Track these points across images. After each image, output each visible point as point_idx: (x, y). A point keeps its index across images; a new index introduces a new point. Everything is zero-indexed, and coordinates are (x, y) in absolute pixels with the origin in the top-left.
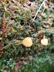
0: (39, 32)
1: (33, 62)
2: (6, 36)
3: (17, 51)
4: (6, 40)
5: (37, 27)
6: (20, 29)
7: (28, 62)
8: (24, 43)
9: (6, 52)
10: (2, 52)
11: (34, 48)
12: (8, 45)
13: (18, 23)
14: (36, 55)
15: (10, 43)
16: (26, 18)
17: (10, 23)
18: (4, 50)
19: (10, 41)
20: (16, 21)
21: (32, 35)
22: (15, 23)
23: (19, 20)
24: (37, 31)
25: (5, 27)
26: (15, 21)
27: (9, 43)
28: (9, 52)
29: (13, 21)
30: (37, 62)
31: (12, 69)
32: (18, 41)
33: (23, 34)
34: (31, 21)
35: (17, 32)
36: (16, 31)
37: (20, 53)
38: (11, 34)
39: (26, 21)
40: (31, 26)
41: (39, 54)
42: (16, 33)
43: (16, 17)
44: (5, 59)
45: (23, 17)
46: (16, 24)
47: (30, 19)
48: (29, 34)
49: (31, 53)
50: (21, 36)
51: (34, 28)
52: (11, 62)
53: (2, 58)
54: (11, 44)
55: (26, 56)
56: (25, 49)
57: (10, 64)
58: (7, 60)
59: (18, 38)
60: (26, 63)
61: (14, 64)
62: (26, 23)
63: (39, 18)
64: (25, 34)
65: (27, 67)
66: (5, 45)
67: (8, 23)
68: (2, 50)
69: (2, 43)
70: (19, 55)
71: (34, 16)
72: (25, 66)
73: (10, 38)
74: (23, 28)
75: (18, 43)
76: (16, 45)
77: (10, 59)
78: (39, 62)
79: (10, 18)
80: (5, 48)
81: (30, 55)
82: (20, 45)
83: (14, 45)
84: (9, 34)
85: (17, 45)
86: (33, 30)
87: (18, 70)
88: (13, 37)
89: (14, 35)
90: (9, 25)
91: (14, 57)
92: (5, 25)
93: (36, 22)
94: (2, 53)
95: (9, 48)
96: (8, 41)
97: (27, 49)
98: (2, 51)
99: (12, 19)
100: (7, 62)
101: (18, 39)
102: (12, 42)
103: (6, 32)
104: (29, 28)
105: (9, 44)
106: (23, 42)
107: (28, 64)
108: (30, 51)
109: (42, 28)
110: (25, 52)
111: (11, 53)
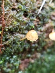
0: (47, 25)
1: (41, 60)
2: (7, 30)
3: (21, 47)
4: (7, 34)
6: (23, 21)
7: (35, 59)
8: (28, 37)
9: (8, 48)
10: (4, 49)
11: (41, 43)
12: (9, 40)
13: (21, 15)
14: (45, 52)
16: (31, 8)
17: (11, 14)
18: (6, 46)
19: (12, 35)
20: (18, 12)
21: (39, 29)
22: (17, 14)
23: (22, 10)
24: (44, 24)
25: (5, 19)
26: (16, 12)
27: (12, 37)
29: (15, 12)
30: (47, 60)
31: (17, 67)
33: (28, 27)
34: (36, 12)
35: (20, 24)
36: (19, 24)
37: (25, 49)
38: (13, 27)
39: (31, 12)
40: (36, 18)
41: (48, 50)
42: (18, 26)
43: (18, 8)
44: (8, 56)
45: (27, 8)
47: (35, 10)
48: (35, 28)
49: (38, 49)
50: (26, 29)
51: (40, 20)
52: (15, 60)
53: (4, 55)
54: (13, 39)
55: (32, 53)
56: (31, 45)
57: (15, 62)
59: (21, 32)
60: (33, 61)
61: (19, 61)
62: (30, 15)
63: (46, 9)
64: (30, 27)
65: (35, 65)
66: (6, 40)
67: (8, 14)
68: (3, 45)
69: (3, 38)
70: (25, 52)
71: (40, 7)
72: (32, 64)
73: (12, 32)
74: (27, 20)
75: (22, 38)
76: (19, 40)
78: (48, 60)
79: (10, 9)
80: (7, 43)
81: (38, 52)
82: (24, 40)
83: (17, 40)
84: (11, 27)
85: (21, 41)
86: (40, 23)
87: (24, 68)
88: (15, 31)
89: (17, 29)
90: (10, 17)
91: (18, 54)
93: (43, 14)
95: (11, 43)
96: (10, 35)
97: (33, 45)
99: (13, 9)
100: (11, 59)
102: (15, 37)
103: (6, 25)
104: (34, 20)
106: (27, 36)
107: (36, 62)
108: (37, 47)
109: (50, 21)
110: (30, 48)
111: (14, 50)
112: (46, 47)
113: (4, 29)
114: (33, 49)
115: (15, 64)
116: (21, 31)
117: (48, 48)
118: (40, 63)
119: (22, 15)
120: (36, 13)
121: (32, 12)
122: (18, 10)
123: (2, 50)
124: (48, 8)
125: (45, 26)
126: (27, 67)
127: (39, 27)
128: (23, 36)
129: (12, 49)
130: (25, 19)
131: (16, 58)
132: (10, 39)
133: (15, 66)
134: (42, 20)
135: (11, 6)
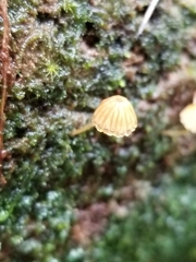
0: (174, 78)
1: (154, 207)
2: (21, 95)
3: (77, 159)
4: (21, 111)
5: (160, 55)
6: (81, 63)
7: (132, 204)
8: (100, 122)
9: (26, 164)
10: (11, 165)
11: (153, 146)
12: (31, 134)
13: (72, 38)
14: (167, 178)
15: (40, 126)
16: (110, 13)
17: (33, 36)
18: (17, 155)
19: (42, 116)
20: (61, 29)
21: (143, 91)
22: (56, 35)
23: (77, 21)
24: (162, 73)
25: (12, 55)
26: (55, 29)
27: (39, 123)
28: (39, 164)
29: (50, 27)
30: (174, 207)
31: (64, 234)
32: (76, 116)
33: (100, 84)
34: (132, 28)
35: (72, 75)
36: (65, 73)
37: (90, 168)
38: (44, 84)
39: (110, 26)
40: (132, 50)
41: (180, 171)
42: (64, 80)
43: (63, 12)
44: (27, 193)
45: (95, 10)
46: (62, 38)
47: (127, 19)
48: (127, 86)
49: (140, 168)
50: (92, 93)
51: (147, 58)
52: (54, 207)
53: (14, 188)
54: (46, 129)
55: (120, 181)
56: (113, 150)
57: (54, 216)
58: (39, 200)
59: (75, 104)
60: (122, 211)
61: (68, 213)
62: (109, 38)
63: (168, 14)
64: (110, 83)
65: (129, 225)
66: (20, 133)
67: (25, 36)
68: (8, 154)
69: (6, 127)
70: (91, 178)
71: (146, 8)
72: (119, 221)
73: (41, 101)
74: (97, 58)
75: (78, 126)
76: (67, 132)
77: (52, 195)
78: (181, 205)
79: (31, 15)
80: (22, 144)
81: (140, 176)
82: (87, 133)
83: (60, 134)
84: (35, 84)
85: (77, 136)
86: (147, 67)
87: (91, 237)
88: (54, 101)
89: (58, 90)
90: (30, 45)
91: (67, 184)
92: (11, 43)
93: (156, 33)
94: (8, 170)
95: (37, 146)
96: (34, 117)
97: (122, 153)
98: (6, 160)
99: (43, 17)
100: (38, 205)
101: (80, 109)
102: (52, 122)
103: (18, 77)
104: (124, 59)
105: (40, 130)
106: (96, 119)
107: (135, 213)
108: (138, 161)
109: (184, 60)
110: (112, 165)
111: (52, 170)
112: (171, 161)
113: (9, 90)
114: (121, 166)
115: (55, 222)
116: (73, 99)
117: (179, 162)
118: (148, 216)
119: (77, 38)
120: (129, 32)
121: (114, 27)
122: (62, 21)
123: (3, 170)
124: (175, 11)
125: (166, 79)
126: (102, 234)
127: (144, 85)
128: (84, 116)
129: (42, 167)
130: (90, 56)
131: (57, 199)
132: (32, 130)
133: (57, 232)
134: (154, 56)
135: (36, 6)
